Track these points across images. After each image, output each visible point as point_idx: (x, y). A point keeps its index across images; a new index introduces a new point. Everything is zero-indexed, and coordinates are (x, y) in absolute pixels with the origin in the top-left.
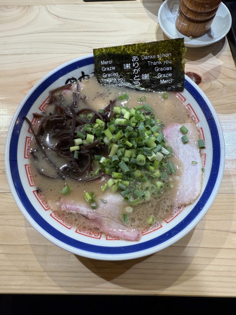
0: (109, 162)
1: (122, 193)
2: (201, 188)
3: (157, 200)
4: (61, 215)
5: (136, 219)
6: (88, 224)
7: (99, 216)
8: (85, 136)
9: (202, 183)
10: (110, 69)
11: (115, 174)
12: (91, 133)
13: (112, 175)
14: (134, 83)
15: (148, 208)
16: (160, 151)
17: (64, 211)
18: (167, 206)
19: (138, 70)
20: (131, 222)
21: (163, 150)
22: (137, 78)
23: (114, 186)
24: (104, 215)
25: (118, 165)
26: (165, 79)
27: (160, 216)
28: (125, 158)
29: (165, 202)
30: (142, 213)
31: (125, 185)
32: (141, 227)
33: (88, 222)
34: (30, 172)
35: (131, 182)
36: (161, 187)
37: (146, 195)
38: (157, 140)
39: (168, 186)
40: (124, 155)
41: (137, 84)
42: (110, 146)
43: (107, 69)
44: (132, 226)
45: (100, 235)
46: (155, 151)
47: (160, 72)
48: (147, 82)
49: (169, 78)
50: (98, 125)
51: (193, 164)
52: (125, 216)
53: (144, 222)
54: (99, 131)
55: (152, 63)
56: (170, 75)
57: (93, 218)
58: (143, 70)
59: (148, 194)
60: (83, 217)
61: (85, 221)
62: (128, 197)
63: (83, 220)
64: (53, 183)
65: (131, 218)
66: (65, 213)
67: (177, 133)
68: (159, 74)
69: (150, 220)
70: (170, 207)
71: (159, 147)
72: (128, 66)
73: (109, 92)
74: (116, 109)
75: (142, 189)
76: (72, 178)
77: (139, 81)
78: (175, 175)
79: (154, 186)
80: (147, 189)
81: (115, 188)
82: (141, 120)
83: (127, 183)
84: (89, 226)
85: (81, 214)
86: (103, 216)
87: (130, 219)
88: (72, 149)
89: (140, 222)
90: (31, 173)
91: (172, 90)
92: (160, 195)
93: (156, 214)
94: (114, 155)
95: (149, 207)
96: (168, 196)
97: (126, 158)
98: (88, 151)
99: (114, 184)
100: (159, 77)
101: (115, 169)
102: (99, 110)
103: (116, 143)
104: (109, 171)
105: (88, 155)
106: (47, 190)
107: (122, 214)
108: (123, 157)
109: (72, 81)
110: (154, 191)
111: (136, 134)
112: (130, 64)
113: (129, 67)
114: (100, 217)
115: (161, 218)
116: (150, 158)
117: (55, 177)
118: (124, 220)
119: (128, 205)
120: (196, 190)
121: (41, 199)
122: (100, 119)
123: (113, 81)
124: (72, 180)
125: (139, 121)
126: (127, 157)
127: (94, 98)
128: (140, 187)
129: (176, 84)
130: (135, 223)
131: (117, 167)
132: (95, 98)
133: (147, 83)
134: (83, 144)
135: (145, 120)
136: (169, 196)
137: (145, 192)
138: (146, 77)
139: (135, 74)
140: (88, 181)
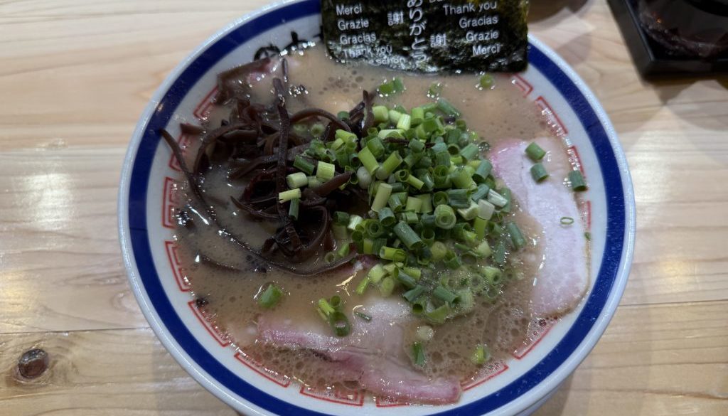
0: (371, 225)
1: (407, 295)
2: (589, 274)
3: (488, 310)
4: (261, 355)
5: (445, 356)
6: (330, 373)
7: (355, 352)
8: (313, 167)
9: (589, 264)
10: (356, 24)
11: (388, 252)
12: (327, 160)
13: (380, 254)
14: (412, 58)
15: (470, 327)
16: (486, 197)
17: (268, 346)
18: (513, 322)
19: (422, 26)
20: (433, 363)
21: (491, 197)
22: (419, 45)
23: (387, 280)
24: (366, 349)
25: (393, 231)
26: (484, 44)
27: (499, 345)
28: (408, 214)
29: (508, 313)
30: (455, 340)
31: (412, 276)
32: (457, 372)
33: (329, 369)
34: (178, 258)
35: (426, 271)
36: (496, 278)
37: (463, 298)
38: (478, 173)
39: (510, 276)
40: (404, 208)
41: (421, 59)
42: (372, 189)
43: (349, 25)
44: (435, 371)
45: (359, 397)
46: (475, 196)
47: (471, 28)
48: (441, 53)
49: (493, 42)
50: (343, 142)
51: (563, 225)
52: (416, 348)
53: (463, 362)
54: (345, 154)
55: (453, 10)
56: (495, 35)
57: (341, 359)
58: (431, 26)
59: (467, 295)
60: (316, 358)
61: (321, 366)
62: (422, 303)
63: (316, 364)
64: (235, 281)
65: (431, 352)
66: (272, 351)
67: (519, 160)
68: (470, 35)
69: (478, 356)
70: (520, 323)
71: (484, 188)
72: (397, 18)
73: (356, 76)
74: (379, 110)
75: (451, 284)
76: (284, 268)
77: (425, 52)
78: (525, 250)
79: (479, 276)
80: (463, 284)
81: (388, 284)
82: (437, 133)
83: (417, 272)
84: (332, 378)
85: (311, 350)
86: (364, 350)
87: (429, 355)
88: (284, 196)
89: (453, 362)
90: (179, 261)
91: (499, 70)
92: (495, 297)
93: (489, 341)
94: (382, 208)
95: (473, 325)
96: (513, 297)
97: (411, 213)
98: (321, 200)
99: (387, 275)
100: (468, 41)
101: (386, 239)
102: (340, 114)
103: (386, 181)
104: (373, 247)
105: (323, 208)
106: (223, 299)
107: (409, 345)
108: (404, 212)
109: (270, 53)
110: (479, 288)
111: (430, 161)
112: (402, 14)
113: (400, 21)
114: (359, 355)
115: (502, 349)
116: (464, 212)
117: (243, 269)
118: (416, 359)
119: (422, 324)
120: (578, 280)
121: (208, 321)
122: (344, 129)
123: (364, 52)
124: (285, 273)
125: (434, 133)
126: (413, 211)
127: (322, 90)
128: (446, 282)
129: (508, 55)
130: (442, 364)
131: (391, 234)
132: (325, 89)
133: (442, 55)
134: (310, 186)
135: (445, 132)
136: (517, 298)
137: (459, 292)
138: (439, 41)
139: (413, 37)
140: (322, 273)
